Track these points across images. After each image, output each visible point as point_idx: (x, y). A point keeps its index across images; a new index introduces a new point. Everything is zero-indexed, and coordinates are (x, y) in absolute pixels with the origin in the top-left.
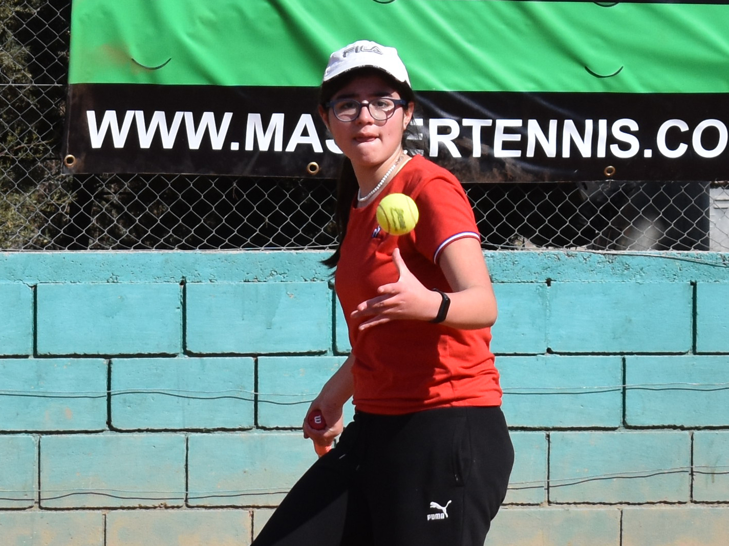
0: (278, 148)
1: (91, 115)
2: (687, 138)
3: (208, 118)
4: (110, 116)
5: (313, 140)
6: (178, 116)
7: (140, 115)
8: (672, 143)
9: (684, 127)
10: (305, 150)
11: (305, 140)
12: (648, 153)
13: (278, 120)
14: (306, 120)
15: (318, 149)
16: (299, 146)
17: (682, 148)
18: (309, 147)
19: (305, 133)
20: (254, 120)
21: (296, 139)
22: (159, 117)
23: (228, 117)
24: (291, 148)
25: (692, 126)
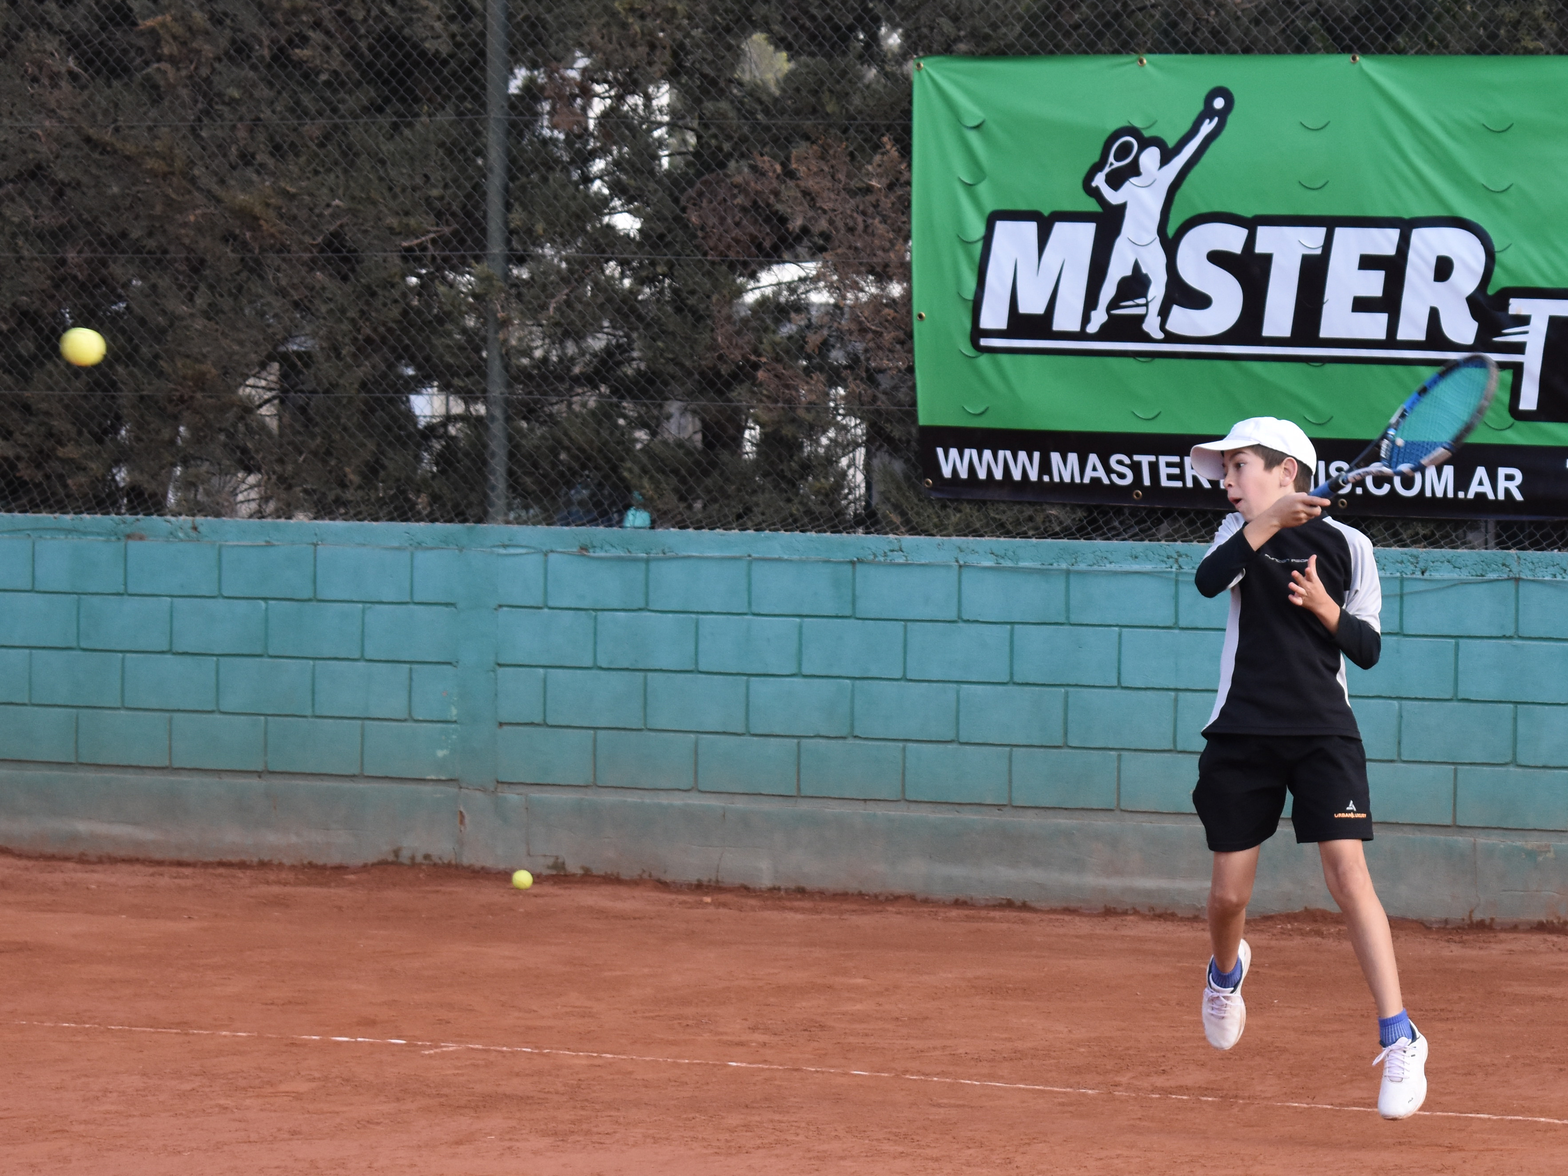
0: (1077, 480)
1: (940, 451)
2: (1389, 480)
3: (1022, 455)
4: (954, 452)
5: (1101, 473)
6: (1001, 453)
7: (974, 452)
8: (1378, 483)
10: (1096, 481)
11: (1095, 474)
12: (1359, 491)
13: (1073, 457)
14: (1093, 459)
15: (1106, 481)
16: (1092, 479)
17: (1386, 488)
18: (1100, 479)
19: (1095, 469)
20: (1055, 457)
21: (1089, 474)
22: (987, 454)
23: (1036, 455)
24: (1087, 480)
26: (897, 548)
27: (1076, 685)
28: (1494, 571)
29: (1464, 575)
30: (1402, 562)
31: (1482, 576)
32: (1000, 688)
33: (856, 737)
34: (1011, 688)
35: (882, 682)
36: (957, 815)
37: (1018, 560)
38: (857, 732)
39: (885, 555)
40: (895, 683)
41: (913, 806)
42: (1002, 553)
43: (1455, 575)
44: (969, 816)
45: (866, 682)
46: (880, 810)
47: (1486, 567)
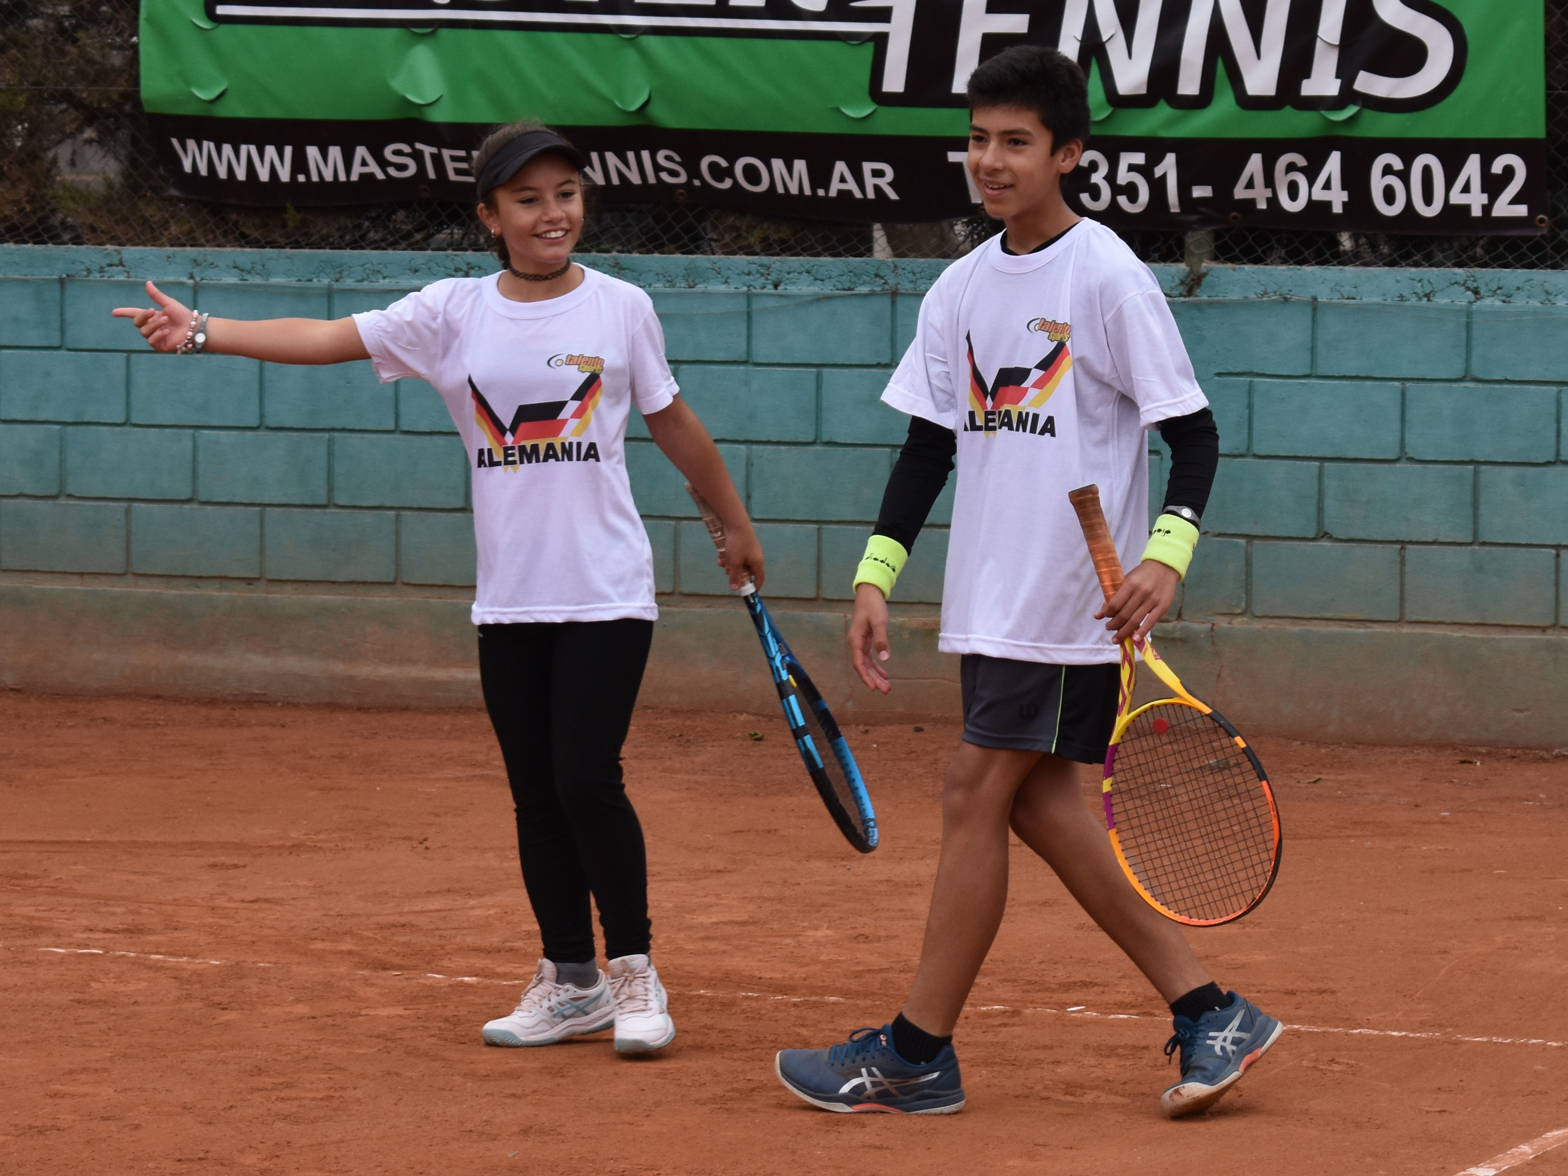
0: (342, 177)
2: (729, 172)
3: (271, 150)
4: (192, 144)
5: (373, 168)
6: (244, 149)
7: (212, 147)
8: (717, 176)
9: (724, 163)
10: (367, 178)
11: (365, 169)
12: (697, 182)
13: (335, 152)
14: (361, 152)
15: (379, 177)
16: (362, 176)
17: (727, 184)
18: (372, 176)
19: (364, 163)
20: (313, 151)
21: (357, 170)
22: (228, 149)
23: (288, 150)
24: (355, 177)
25: (732, 162)
26: (116, 261)
27: (343, 430)
28: (864, 283)
29: (827, 289)
30: (749, 274)
31: (850, 289)
32: (249, 434)
33: (70, 496)
34: (261, 433)
35: (100, 428)
36: (198, 592)
37: (268, 275)
38: (71, 490)
39: (101, 270)
40: (117, 429)
41: (141, 581)
42: (248, 267)
43: (816, 289)
44: (212, 591)
45: (80, 428)
46: (100, 586)
47: (854, 279)
